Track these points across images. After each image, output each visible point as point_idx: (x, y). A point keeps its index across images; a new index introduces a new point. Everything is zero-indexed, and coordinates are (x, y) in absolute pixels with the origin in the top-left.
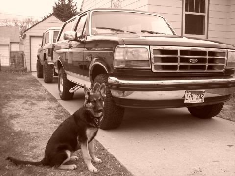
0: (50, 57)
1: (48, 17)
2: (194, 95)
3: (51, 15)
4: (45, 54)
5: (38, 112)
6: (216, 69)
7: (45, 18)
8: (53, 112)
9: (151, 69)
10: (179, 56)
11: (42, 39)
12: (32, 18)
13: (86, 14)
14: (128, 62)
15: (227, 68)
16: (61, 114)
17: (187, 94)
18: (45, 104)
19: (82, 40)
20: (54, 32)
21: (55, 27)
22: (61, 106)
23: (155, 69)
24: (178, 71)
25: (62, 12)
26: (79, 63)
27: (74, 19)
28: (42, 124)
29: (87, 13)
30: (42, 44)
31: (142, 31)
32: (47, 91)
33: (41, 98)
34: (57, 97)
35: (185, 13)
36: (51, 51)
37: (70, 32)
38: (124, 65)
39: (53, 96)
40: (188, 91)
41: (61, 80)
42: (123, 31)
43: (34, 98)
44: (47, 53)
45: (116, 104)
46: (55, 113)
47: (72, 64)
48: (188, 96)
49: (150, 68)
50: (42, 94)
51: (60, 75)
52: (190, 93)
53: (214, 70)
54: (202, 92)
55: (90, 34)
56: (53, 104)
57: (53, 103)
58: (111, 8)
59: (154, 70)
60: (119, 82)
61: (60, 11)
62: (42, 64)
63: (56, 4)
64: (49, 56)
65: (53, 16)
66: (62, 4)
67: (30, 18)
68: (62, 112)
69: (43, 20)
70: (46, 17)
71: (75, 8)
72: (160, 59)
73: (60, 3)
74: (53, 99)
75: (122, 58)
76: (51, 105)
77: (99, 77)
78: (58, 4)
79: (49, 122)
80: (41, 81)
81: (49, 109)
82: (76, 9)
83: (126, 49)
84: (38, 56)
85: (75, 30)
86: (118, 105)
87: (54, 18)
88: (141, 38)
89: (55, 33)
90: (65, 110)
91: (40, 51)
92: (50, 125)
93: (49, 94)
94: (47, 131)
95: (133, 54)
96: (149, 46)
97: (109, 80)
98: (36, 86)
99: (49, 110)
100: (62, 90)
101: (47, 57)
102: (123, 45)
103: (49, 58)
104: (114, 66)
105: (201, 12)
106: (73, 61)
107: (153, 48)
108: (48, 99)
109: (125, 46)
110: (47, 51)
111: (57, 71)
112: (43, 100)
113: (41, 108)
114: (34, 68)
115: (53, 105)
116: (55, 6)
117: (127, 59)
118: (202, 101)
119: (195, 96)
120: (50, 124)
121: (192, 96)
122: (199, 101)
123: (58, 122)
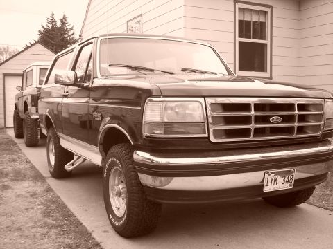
0: (34, 108)
1: (32, 45)
2: (279, 177)
3: (36, 43)
4: (26, 103)
5: (13, 204)
6: (308, 131)
7: (28, 48)
8: (39, 202)
9: (208, 138)
10: (253, 113)
11: (21, 78)
12: (8, 47)
13: (91, 43)
14: (167, 126)
15: (325, 129)
16: (53, 207)
17: (267, 176)
18: (25, 186)
19: (85, 85)
20: (40, 69)
21: (42, 61)
22: (52, 190)
23: (215, 137)
24: (252, 138)
25: (52, 39)
26: (80, 117)
27: (71, 51)
28: (19, 229)
29: (93, 40)
30: (22, 87)
31: (183, 70)
32: (30, 162)
33: (19, 176)
34: (46, 173)
35: (238, 39)
36: (35, 99)
37: (64, 71)
38: (162, 132)
39: (38, 171)
40: (270, 171)
41: (52, 147)
42: (152, 70)
43: (7, 175)
44: (29, 101)
45: (148, 198)
46: (42, 204)
47: (68, 119)
48: (270, 179)
49: (206, 135)
50: (22, 167)
51: (50, 138)
52: (272, 175)
53: (306, 133)
54: (290, 172)
55: (99, 76)
56: (38, 187)
57: (39, 184)
58: (126, 32)
59: (213, 139)
60: (152, 161)
61: (48, 37)
62: (22, 117)
63: (44, 28)
64: (32, 106)
65: (38, 44)
66: (53, 27)
67: (6, 47)
68: (54, 202)
69: (25, 50)
70: (29, 45)
71: (71, 33)
72: (222, 120)
73: (50, 25)
74: (38, 177)
75: (157, 119)
76: (35, 188)
77: (116, 149)
78: (46, 27)
79: (31, 224)
80: (21, 143)
81: (32, 196)
82: (73, 34)
83: (164, 103)
84: (16, 105)
85: (74, 68)
86: (152, 199)
87: (40, 48)
88: (187, 83)
89: (42, 70)
90: (59, 198)
91: (18, 98)
92: (33, 230)
93: (33, 167)
94: (26, 245)
95: (176, 112)
96: (204, 97)
97: (135, 157)
98: (12, 152)
99: (32, 199)
100: (53, 162)
101: (29, 107)
102: (159, 96)
103: (32, 109)
104: (144, 134)
105: (261, 39)
106: (70, 114)
107: (210, 100)
108: (31, 177)
109: (162, 99)
110: (29, 98)
111: (44, 132)
112: (22, 180)
113: (19, 196)
114: (10, 122)
115: (39, 189)
116: (42, 30)
117: (166, 120)
118: (290, 185)
119: (280, 179)
120: (32, 227)
121: (276, 180)
122: (287, 186)
123: (46, 223)
